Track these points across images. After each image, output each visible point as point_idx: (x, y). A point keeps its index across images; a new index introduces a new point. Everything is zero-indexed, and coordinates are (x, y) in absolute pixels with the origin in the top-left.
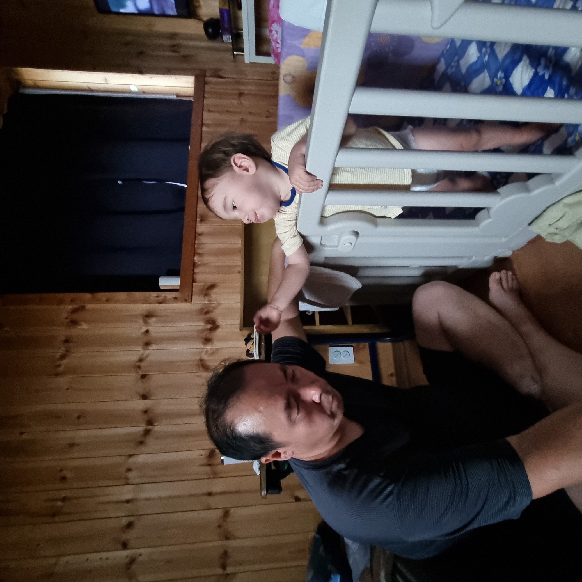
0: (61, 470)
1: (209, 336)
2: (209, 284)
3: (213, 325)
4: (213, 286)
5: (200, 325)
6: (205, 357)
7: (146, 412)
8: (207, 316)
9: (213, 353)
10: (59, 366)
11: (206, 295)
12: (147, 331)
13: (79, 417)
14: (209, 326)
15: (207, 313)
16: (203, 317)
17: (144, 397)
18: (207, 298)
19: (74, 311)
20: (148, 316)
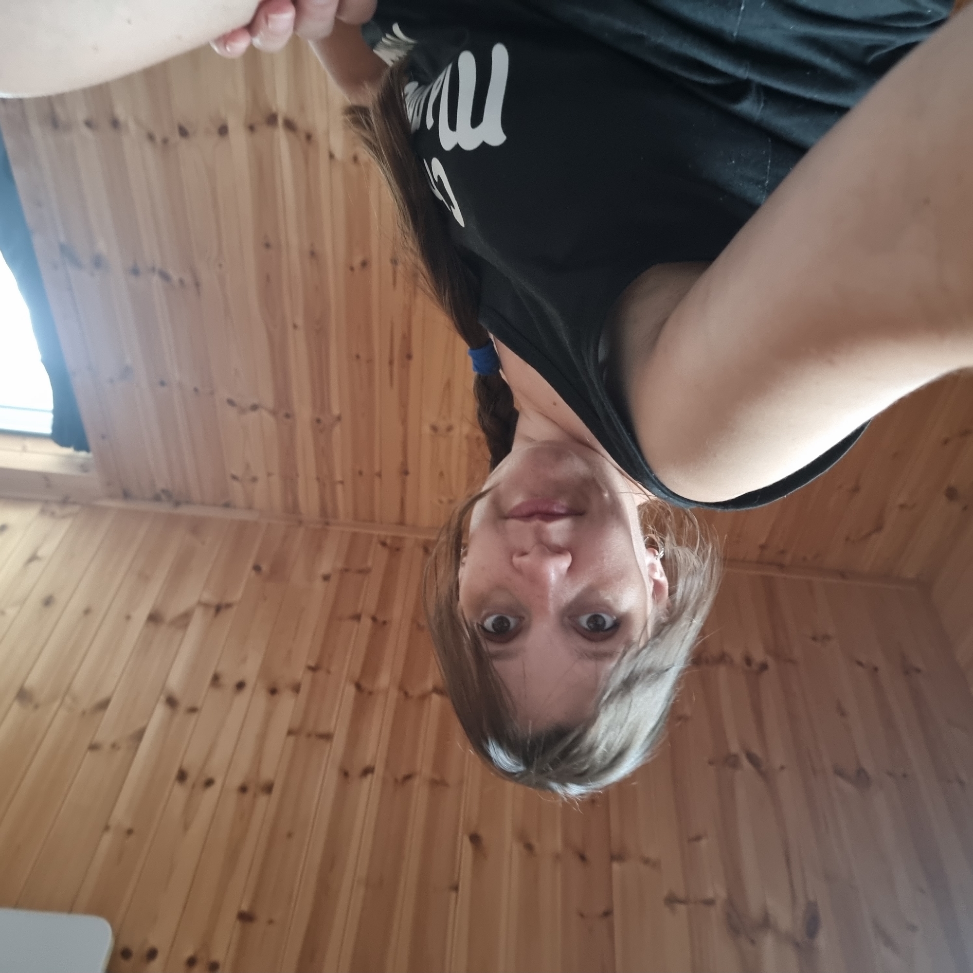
0: (352, 269)
7: (251, 128)
10: (181, 281)
12: (89, 123)
13: (268, 245)
17: (223, 130)
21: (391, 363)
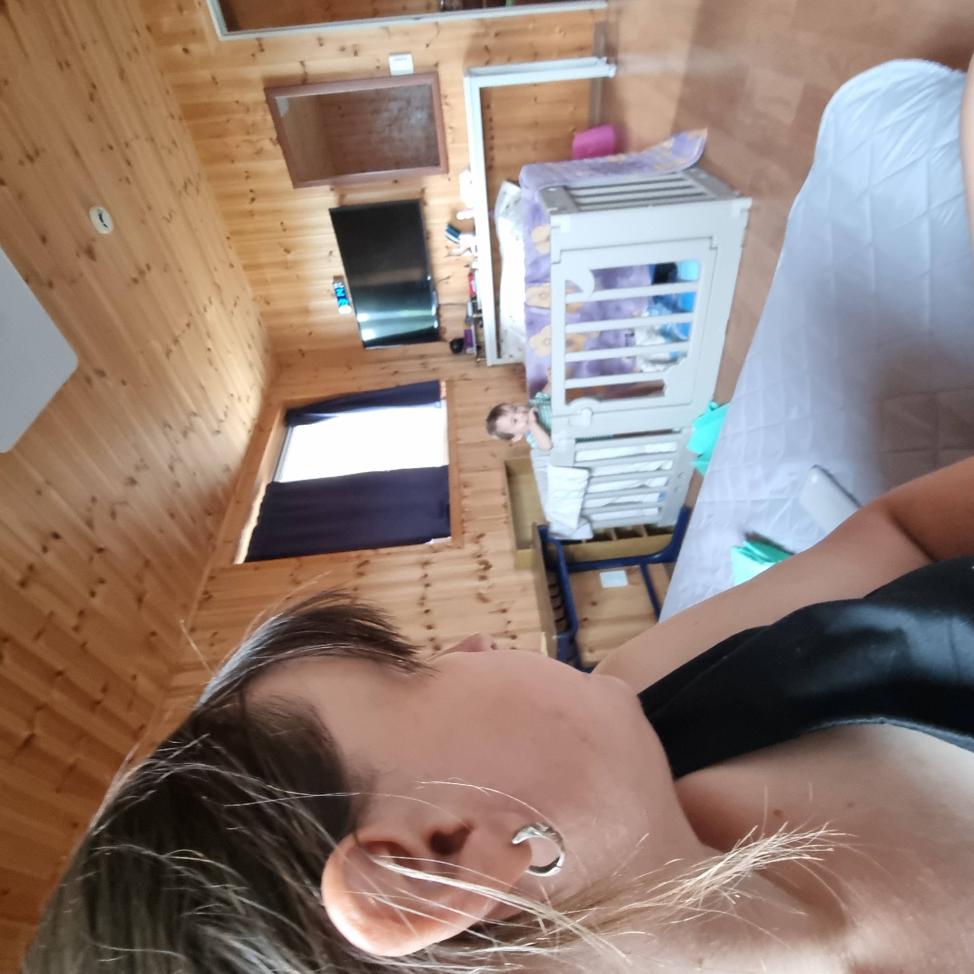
1: (484, 574)
2: (479, 533)
3: (487, 566)
4: (481, 536)
5: (475, 566)
6: (482, 591)
7: (432, 639)
8: (480, 559)
9: (491, 587)
11: (477, 542)
12: (426, 576)
14: (483, 567)
15: (479, 556)
16: (476, 560)
17: (430, 627)
18: (477, 545)
19: (361, 565)
20: (426, 564)
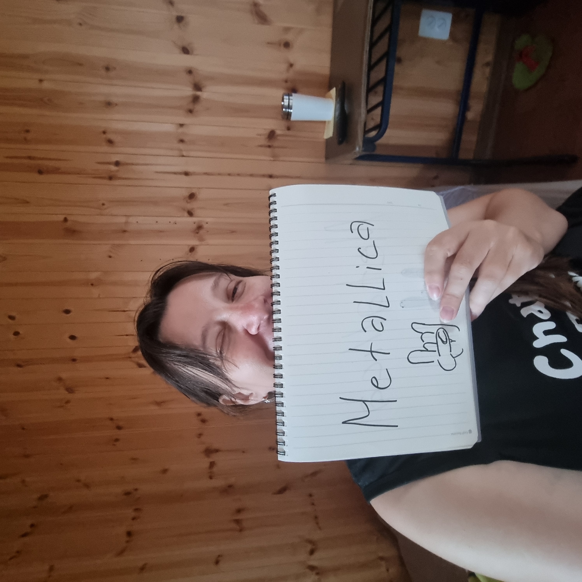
7: (190, 72)
13: (107, 69)
17: (185, 51)
21: (30, 158)
